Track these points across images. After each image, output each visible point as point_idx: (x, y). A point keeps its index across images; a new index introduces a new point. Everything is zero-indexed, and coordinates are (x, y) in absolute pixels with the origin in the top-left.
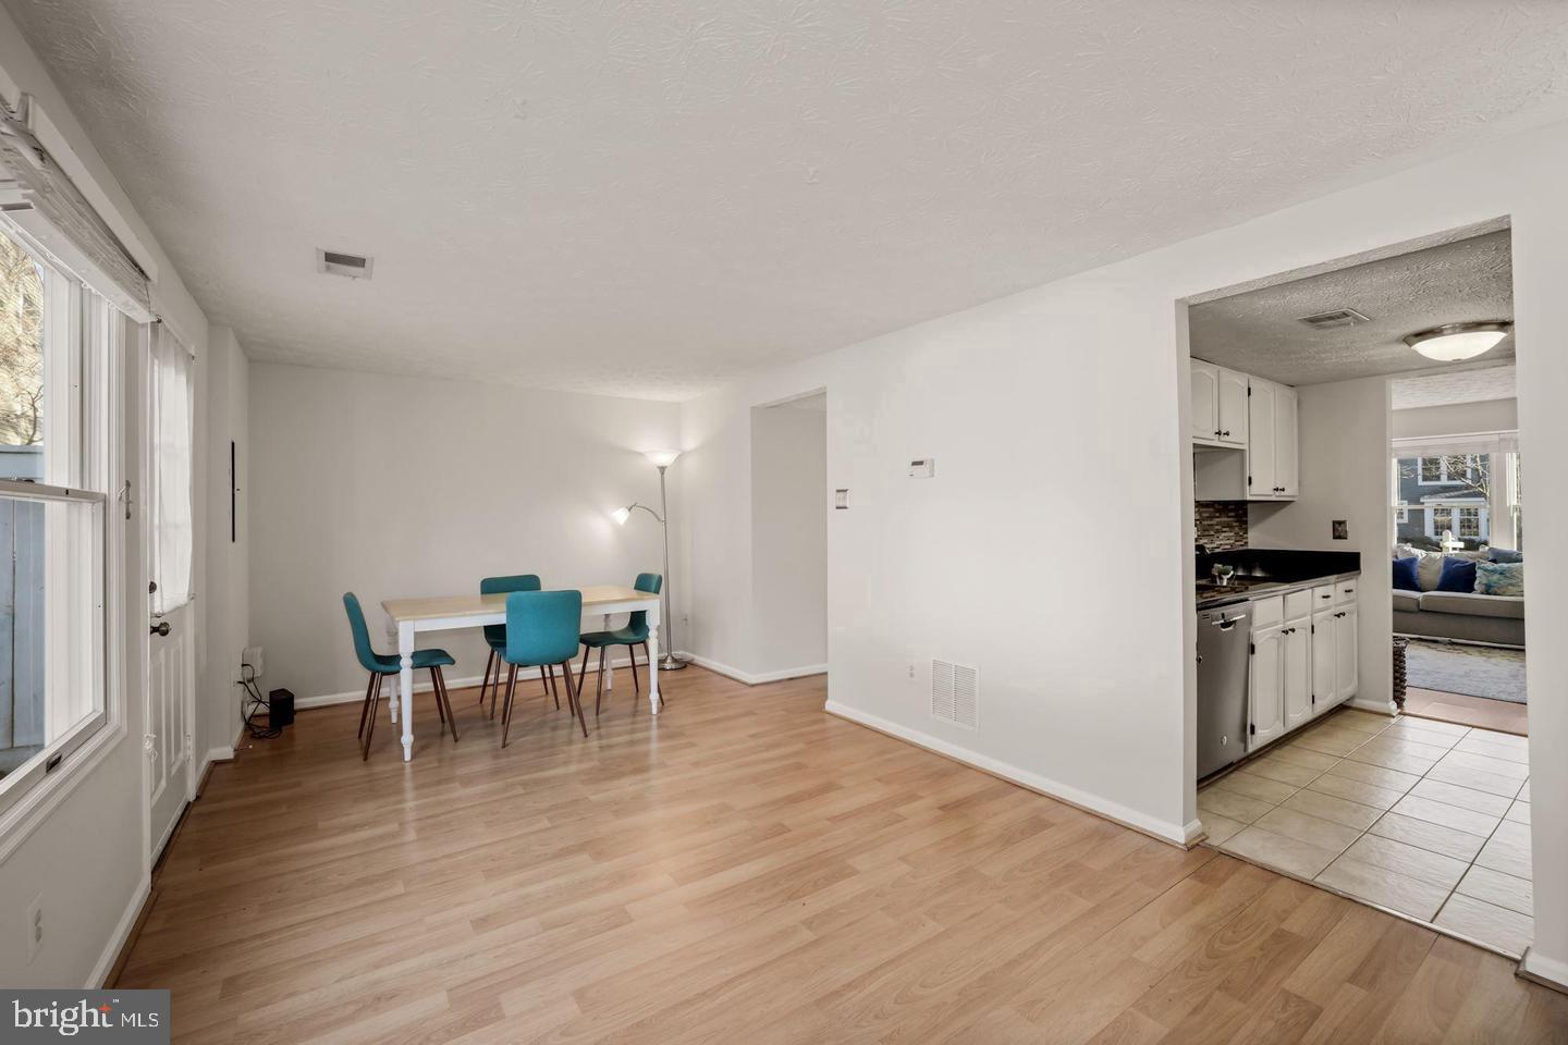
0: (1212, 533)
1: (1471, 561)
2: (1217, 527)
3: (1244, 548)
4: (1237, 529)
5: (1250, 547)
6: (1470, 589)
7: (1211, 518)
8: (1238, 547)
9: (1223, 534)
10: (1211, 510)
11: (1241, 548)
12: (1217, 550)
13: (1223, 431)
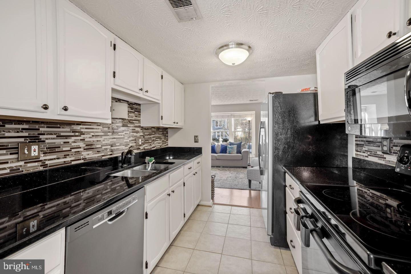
0: (150, 141)
1: (226, 145)
2: (153, 139)
3: (167, 146)
4: (163, 139)
5: (169, 146)
6: (226, 153)
7: (150, 135)
8: (164, 146)
9: (156, 142)
10: (151, 131)
11: (165, 147)
12: (153, 149)
13: (145, 90)
